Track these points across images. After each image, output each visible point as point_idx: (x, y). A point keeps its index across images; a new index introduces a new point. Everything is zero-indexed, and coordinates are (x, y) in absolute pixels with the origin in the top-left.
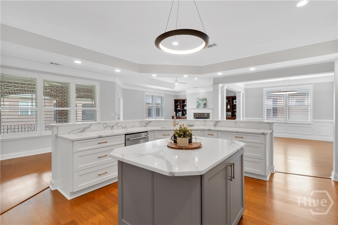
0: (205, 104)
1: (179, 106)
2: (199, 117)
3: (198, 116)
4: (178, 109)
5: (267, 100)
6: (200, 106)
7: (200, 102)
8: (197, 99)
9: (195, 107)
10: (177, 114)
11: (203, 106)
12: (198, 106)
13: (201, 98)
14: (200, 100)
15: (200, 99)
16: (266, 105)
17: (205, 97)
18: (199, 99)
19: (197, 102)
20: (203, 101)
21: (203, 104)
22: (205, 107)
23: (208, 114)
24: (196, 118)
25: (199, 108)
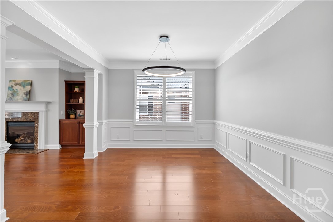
0: (28, 94)
2: (15, 120)
5: (140, 93)
7: (16, 87)
8: (10, 81)
12: (11, 96)
13: (20, 78)
14: (16, 84)
16: (139, 98)
17: (29, 79)
18: (15, 81)
20: (24, 87)
21: (24, 92)
22: (29, 99)
23: (34, 113)
24: (7, 122)
25: (13, 100)
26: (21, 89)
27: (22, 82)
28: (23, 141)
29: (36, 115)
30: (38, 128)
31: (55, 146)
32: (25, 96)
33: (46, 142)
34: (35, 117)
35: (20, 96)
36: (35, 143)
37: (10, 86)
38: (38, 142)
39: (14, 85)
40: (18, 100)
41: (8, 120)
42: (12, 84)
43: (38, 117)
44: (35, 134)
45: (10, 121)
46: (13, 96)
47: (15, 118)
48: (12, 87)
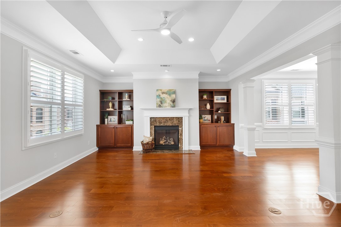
0: (174, 101)
1: (110, 105)
2: (161, 125)
3: (160, 123)
4: (107, 109)
6: (164, 105)
7: (163, 96)
8: (157, 90)
9: (154, 106)
10: (106, 120)
11: (171, 103)
12: (160, 103)
13: (165, 89)
14: (163, 93)
15: (163, 91)
17: (172, 88)
18: (161, 90)
19: (159, 96)
20: (170, 95)
21: (170, 100)
22: (174, 107)
23: (178, 118)
24: (155, 126)
25: (162, 107)
26: (167, 97)
27: (168, 91)
28: (167, 143)
29: (180, 119)
30: (182, 131)
31: (196, 147)
33: (189, 144)
34: (179, 121)
35: (168, 103)
36: (179, 144)
37: (158, 95)
38: (182, 144)
39: (161, 94)
40: (166, 107)
41: (156, 125)
42: (160, 93)
43: (182, 121)
44: (179, 137)
45: (157, 125)
46: (162, 103)
47: (162, 123)
48: (160, 95)
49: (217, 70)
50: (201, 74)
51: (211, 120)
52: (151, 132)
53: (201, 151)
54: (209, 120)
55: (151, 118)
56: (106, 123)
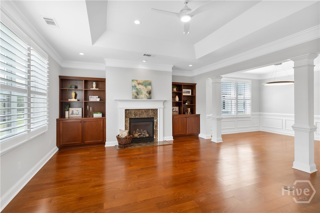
0: (150, 93)
2: (137, 117)
3: (135, 115)
4: (69, 100)
6: (141, 96)
7: (139, 87)
8: (133, 80)
9: (130, 97)
10: (67, 113)
11: (148, 95)
12: (135, 94)
13: (141, 80)
14: (139, 84)
15: (139, 82)
17: (148, 79)
18: (137, 81)
20: (146, 86)
21: (146, 91)
22: (150, 98)
23: (154, 110)
24: (130, 119)
25: (139, 99)
26: (143, 88)
27: (144, 82)
28: (142, 135)
29: (155, 111)
30: (157, 123)
31: (170, 138)
32: (148, 94)
33: (164, 136)
34: (154, 113)
35: (144, 94)
36: (154, 136)
37: (134, 85)
38: (157, 135)
39: (137, 85)
40: (142, 98)
41: (131, 117)
42: (135, 83)
43: (157, 113)
44: (154, 128)
45: (133, 117)
46: (138, 95)
47: (137, 115)
48: (135, 86)
49: (190, 66)
50: (174, 68)
51: (178, 111)
52: (125, 125)
53: (173, 141)
54: (177, 112)
55: (126, 110)
56: (67, 116)
